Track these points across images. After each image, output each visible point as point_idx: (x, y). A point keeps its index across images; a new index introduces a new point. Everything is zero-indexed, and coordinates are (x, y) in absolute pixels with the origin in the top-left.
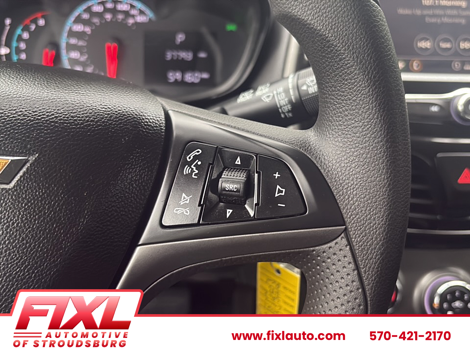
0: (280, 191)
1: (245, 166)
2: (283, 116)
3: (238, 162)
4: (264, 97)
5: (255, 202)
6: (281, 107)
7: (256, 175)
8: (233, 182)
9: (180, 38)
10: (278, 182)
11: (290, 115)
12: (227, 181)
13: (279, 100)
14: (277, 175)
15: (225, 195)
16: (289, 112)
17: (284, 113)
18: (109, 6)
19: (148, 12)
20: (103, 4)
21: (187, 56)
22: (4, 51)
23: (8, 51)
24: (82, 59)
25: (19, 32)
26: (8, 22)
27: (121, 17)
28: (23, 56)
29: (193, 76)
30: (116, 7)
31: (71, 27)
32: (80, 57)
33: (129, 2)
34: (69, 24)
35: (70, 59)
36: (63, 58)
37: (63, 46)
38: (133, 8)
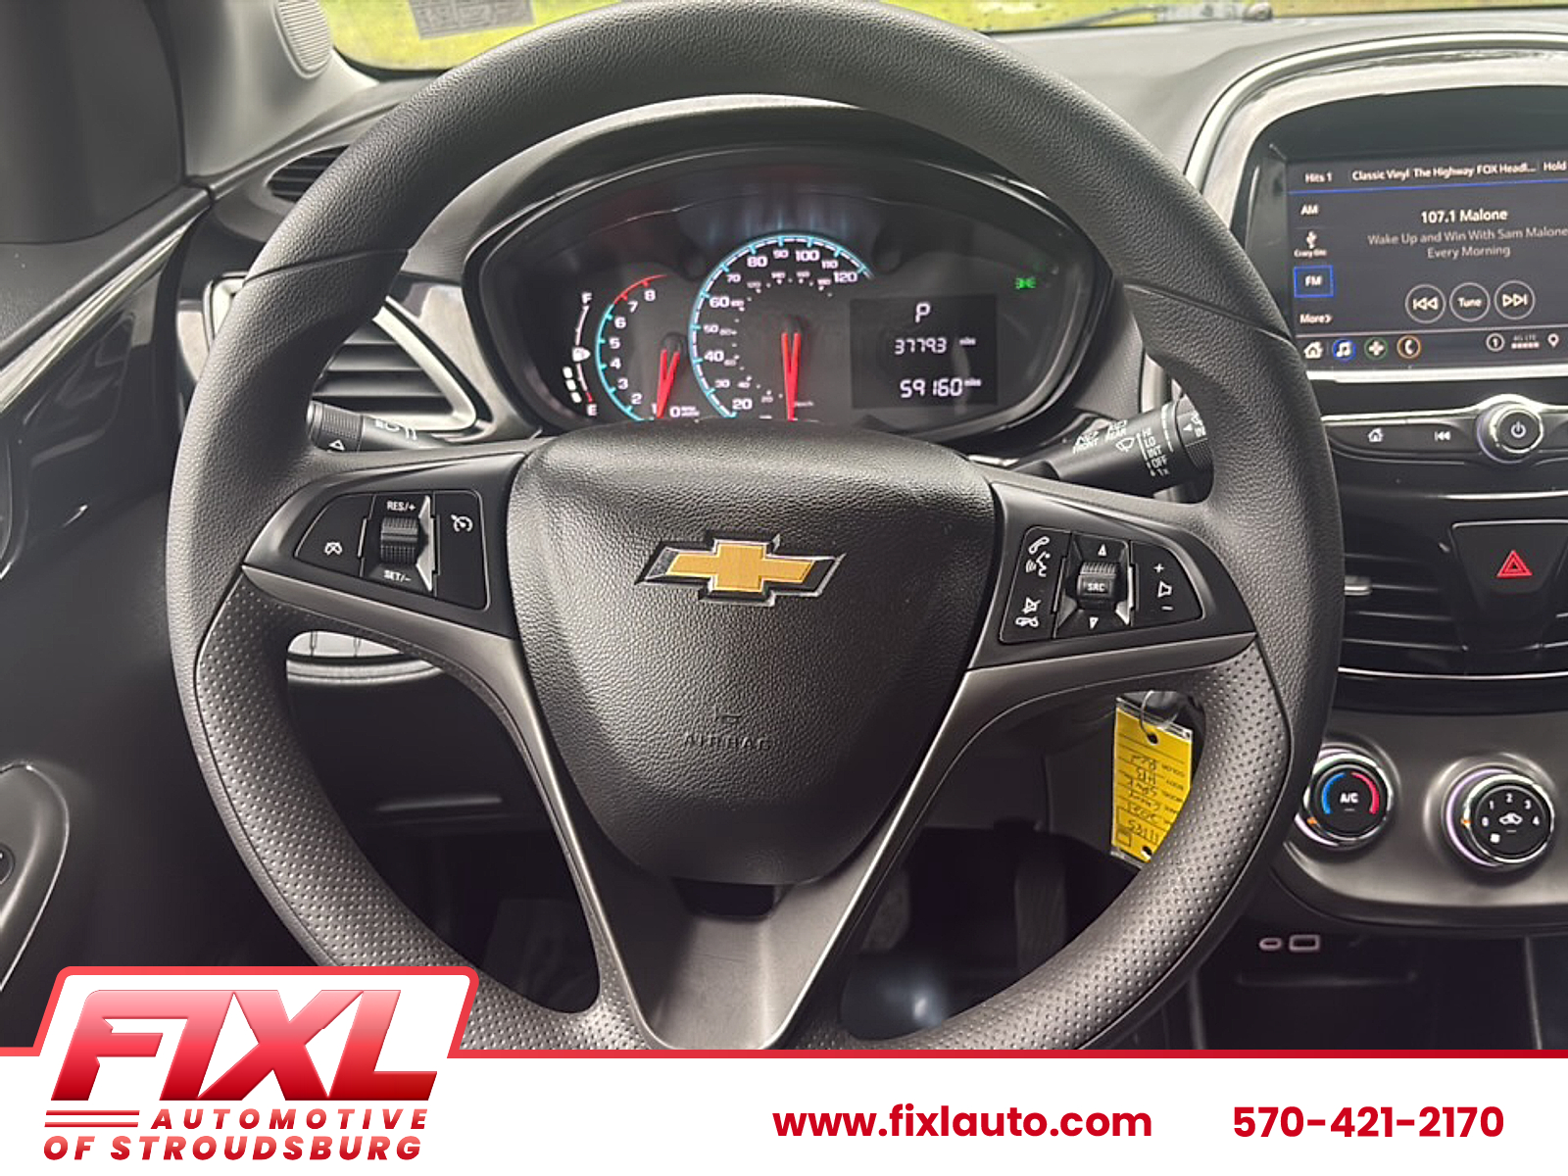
0: (1164, 590)
1: (1111, 559)
2: (1153, 474)
3: (1103, 552)
4: (1120, 443)
5: (1131, 605)
6: (1150, 460)
7: (1130, 570)
8: (1099, 581)
9: (923, 309)
10: (1162, 576)
11: (1166, 471)
12: (1090, 580)
13: (1146, 450)
14: (1159, 568)
15: (1087, 598)
16: (1162, 467)
17: (1155, 470)
18: (779, 254)
19: (855, 262)
20: (766, 250)
21: (938, 342)
22: (579, 354)
23: (587, 354)
24: (727, 363)
25: (607, 316)
26: (586, 297)
27: (803, 274)
28: (616, 363)
29: (948, 384)
30: (792, 255)
31: (706, 301)
32: (726, 358)
33: (820, 242)
34: (703, 293)
35: (705, 364)
36: (694, 361)
37: (693, 337)
38: (826, 254)
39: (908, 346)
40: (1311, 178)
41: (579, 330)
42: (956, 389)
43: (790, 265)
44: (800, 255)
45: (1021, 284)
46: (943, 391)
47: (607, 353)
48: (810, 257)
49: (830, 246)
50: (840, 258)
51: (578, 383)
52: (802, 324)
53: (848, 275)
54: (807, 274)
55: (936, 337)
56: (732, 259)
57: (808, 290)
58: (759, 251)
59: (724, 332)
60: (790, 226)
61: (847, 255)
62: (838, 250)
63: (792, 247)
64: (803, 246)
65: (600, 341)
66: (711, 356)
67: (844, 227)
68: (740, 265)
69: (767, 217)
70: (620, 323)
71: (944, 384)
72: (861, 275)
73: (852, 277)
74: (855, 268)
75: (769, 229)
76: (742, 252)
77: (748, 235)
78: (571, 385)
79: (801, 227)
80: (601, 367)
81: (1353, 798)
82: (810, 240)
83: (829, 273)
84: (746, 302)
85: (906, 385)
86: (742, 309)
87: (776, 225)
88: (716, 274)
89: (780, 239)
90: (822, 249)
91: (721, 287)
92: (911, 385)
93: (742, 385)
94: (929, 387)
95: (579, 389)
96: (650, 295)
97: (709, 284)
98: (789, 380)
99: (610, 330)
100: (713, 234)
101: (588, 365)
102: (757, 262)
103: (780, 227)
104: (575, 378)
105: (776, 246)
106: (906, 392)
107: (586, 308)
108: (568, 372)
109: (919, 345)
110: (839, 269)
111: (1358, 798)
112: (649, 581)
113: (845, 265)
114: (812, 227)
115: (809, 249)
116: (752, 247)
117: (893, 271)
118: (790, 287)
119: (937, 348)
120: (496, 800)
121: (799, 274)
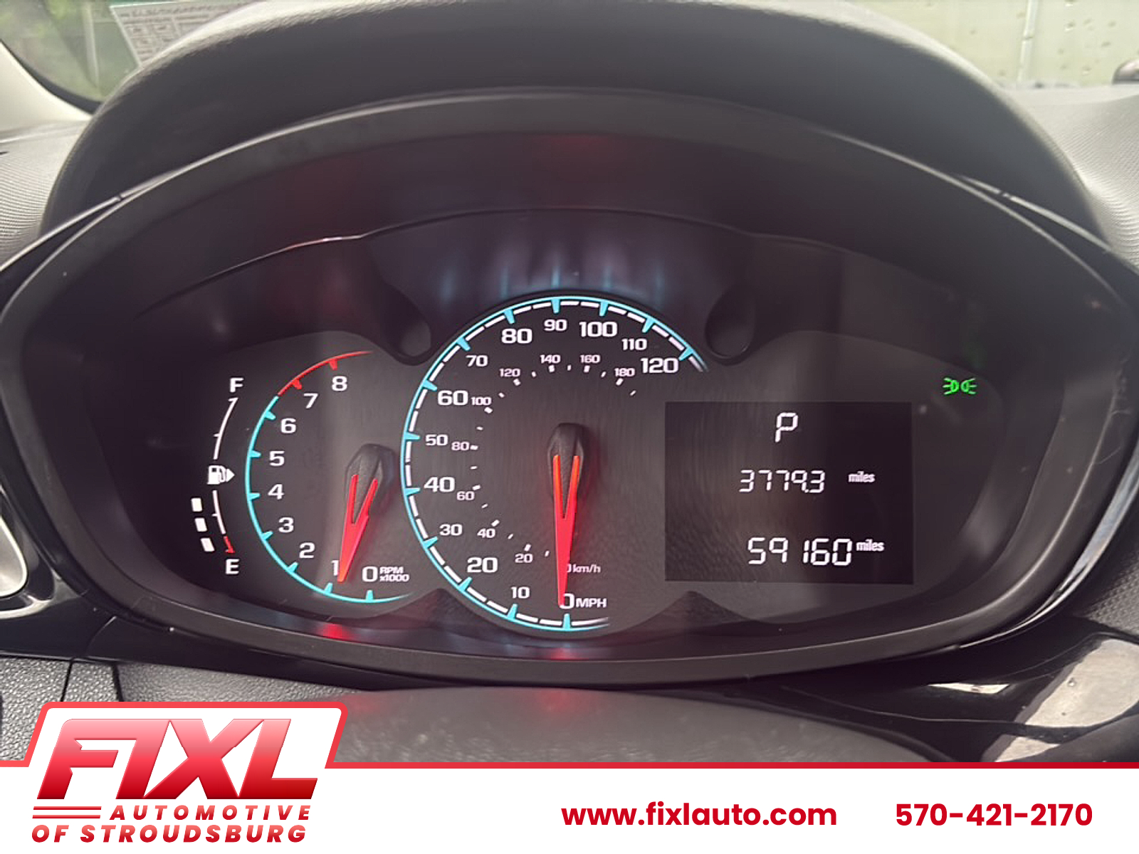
9: (787, 421)
18: (553, 325)
19: (677, 342)
20: (533, 320)
21: (811, 477)
22: (217, 476)
23: (230, 475)
24: (462, 496)
25: (267, 414)
26: (234, 385)
27: (590, 359)
28: (278, 491)
29: (828, 547)
30: (574, 329)
31: (431, 396)
32: (457, 489)
33: (619, 309)
34: (427, 384)
35: (424, 499)
36: (406, 492)
37: (406, 453)
38: (630, 328)
39: (761, 480)
41: (219, 436)
42: (842, 557)
43: (571, 344)
44: (586, 329)
45: (953, 386)
46: (820, 557)
47: (262, 477)
48: (602, 330)
49: (636, 315)
50: (652, 334)
51: (211, 523)
52: (584, 437)
53: (663, 363)
54: (594, 359)
55: (808, 469)
56: (476, 331)
57: (599, 382)
58: (521, 321)
59: (458, 446)
60: (570, 283)
61: (662, 330)
62: (649, 322)
63: (575, 315)
64: (592, 315)
65: (252, 454)
66: (435, 484)
67: (658, 282)
68: (488, 341)
69: (535, 266)
70: (287, 426)
71: (820, 546)
72: (685, 364)
73: (671, 365)
74: (677, 353)
75: (538, 286)
76: (492, 321)
77: (504, 293)
78: (201, 525)
79: (590, 285)
80: (251, 496)
82: (604, 305)
83: (633, 359)
84: (496, 399)
85: (756, 545)
86: (488, 410)
87: (550, 279)
88: (449, 354)
89: (556, 303)
90: (622, 320)
91: (456, 375)
92: (765, 546)
93: (484, 533)
94: (795, 551)
95: (212, 532)
96: (339, 383)
97: (436, 369)
98: (563, 528)
99: (270, 437)
100: (448, 288)
101: (230, 492)
102: (513, 336)
103: (555, 283)
104: (207, 513)
105: (547, 312)
106: (758, 557)
107: (234, 400)
108: (197, 505)
109: (779, 480)
110: (648, 353)
113: (659, 347)
114: (607, 286)
115: (603, 320)
116: (509, 313)
117: (737, 360)
118: (570, 377)
119: (810, 486)
121: (584, 359)
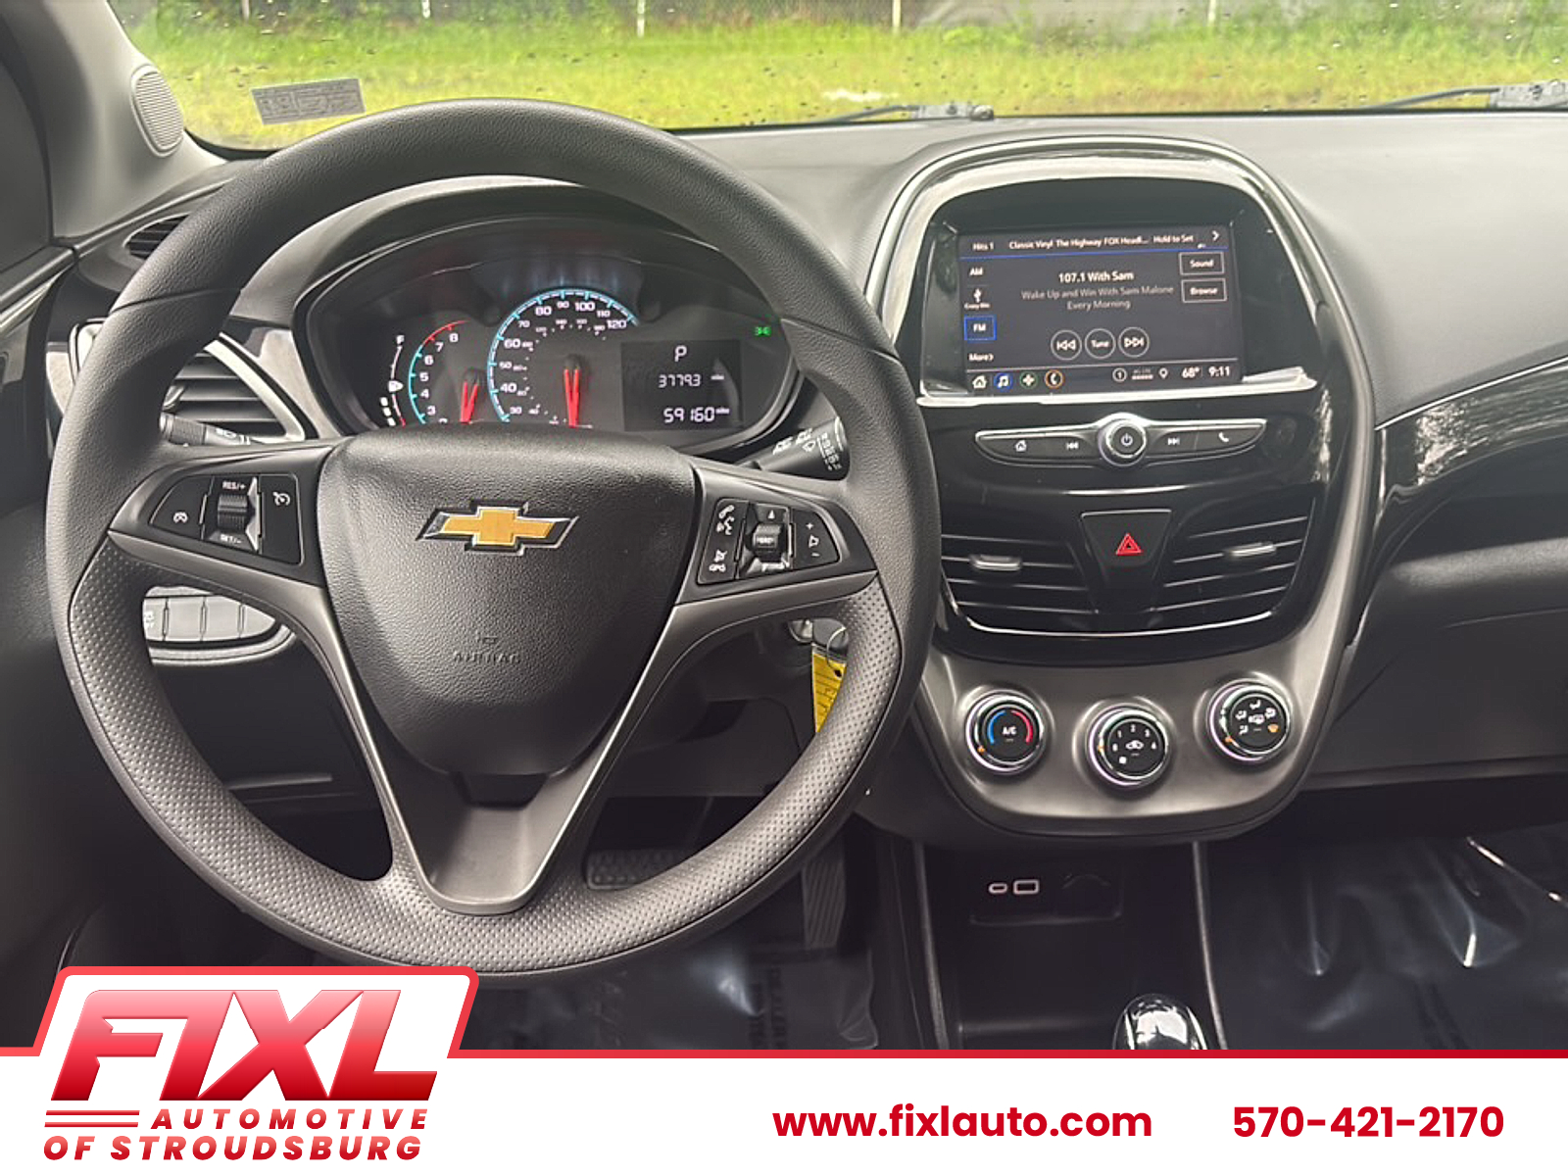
0: (813, 541)
1: (778, 520)
2: (829, 468)
3: (771, 516)
4: (806, 446)
6: (826, 458)
7: (790, 528)
8: (768, 537)
9: (681, 351)
10: (812, 532)
11: (837, 466)
12: (762, 536)
13: (824, 449)
14: (810, 526)
15: (760, 549)
16: (836, 462)
17: (830, 464)
18: (561, 305)
19: (624, 312)
20: (551, 302)
21: (694, 378)
22: (394, 386)
23: (400, 386)
24: (520, 393)
25: (418, 355)
26: (400, 339)
27: (582, 322)
28: (425, 393)
29: (703, 412)
30: (572, 305)
31: (501, 342)
32: (518, 389)
33: (595, 296)
34: (499, 337)
35: (501, 394)
36: (491, 392)
37: (490, 373)
38: (601, 305)
39: (669, 380)
40: (978, 247)
41: (393, 366)
42: (709, 416)
43: (571, 314)
44: (578, 306)
45: (759, 331)
46: (699, 417)
47: (418, 386)
48: (587, 307)
49: (603, 299)
50: (612, 309)
51: (393, 410)
52: (580, 361)
53: (619, 323)
54: (584, 321)
55: (692, 374)
56: (522, 308)
57: (586, 334)
58: (545, 303)
59: (516, 368)
60: (568, 283)
61: (617, 306)
62: (610, 302)
63: (572, 299)
64: (581, 299)
65: (411, 375)
66: (505, 388)
67: (615, 284)
68: (529, 314)
69: (551, 274)
70: (429, 360)
71: (699, 412)
72: (629, 323)
73: (622, 324)
74: (625, 317)
75: (554, 284)
76: (530, 303)
77: (535, 290)
78: (387, 412)
79: (580, 283)
80: (412, 396)
81: (1012, 730)
82: (587, 294)
83: (603, 321)
84: (534, 344)
85: (668, 413)
86: (531, 349)
87: (558, 281)
88: (509, 321)
89: (562, 293)
90: (597, 301)
91: (513, 331)
92: (672, 412)
93: (532, 412)
94: (687, 415)
95: (394, 415)
96: (454, 337)
97: (503, 329)
98: (571, 408)
99: (420, 366)
100: (506, 288)
101: (401, 395)
102: (541, 311)
103: (562, 283)
104: (390, 406)
105: (559, 298)
106: (669, 418)
107: (400, 348)
108: (384, 401)
109: (678, 380)
110: (611, 318)
111: (1016, 730)
112: (427, 538)
113: (616, 314)
114: (588, 284)
115: (587, 301)
116: (538, 299)
117: (658, 318)
118: (571, 332)
119: (694, 383)
120: (328, 779)
121: (579, 321)
